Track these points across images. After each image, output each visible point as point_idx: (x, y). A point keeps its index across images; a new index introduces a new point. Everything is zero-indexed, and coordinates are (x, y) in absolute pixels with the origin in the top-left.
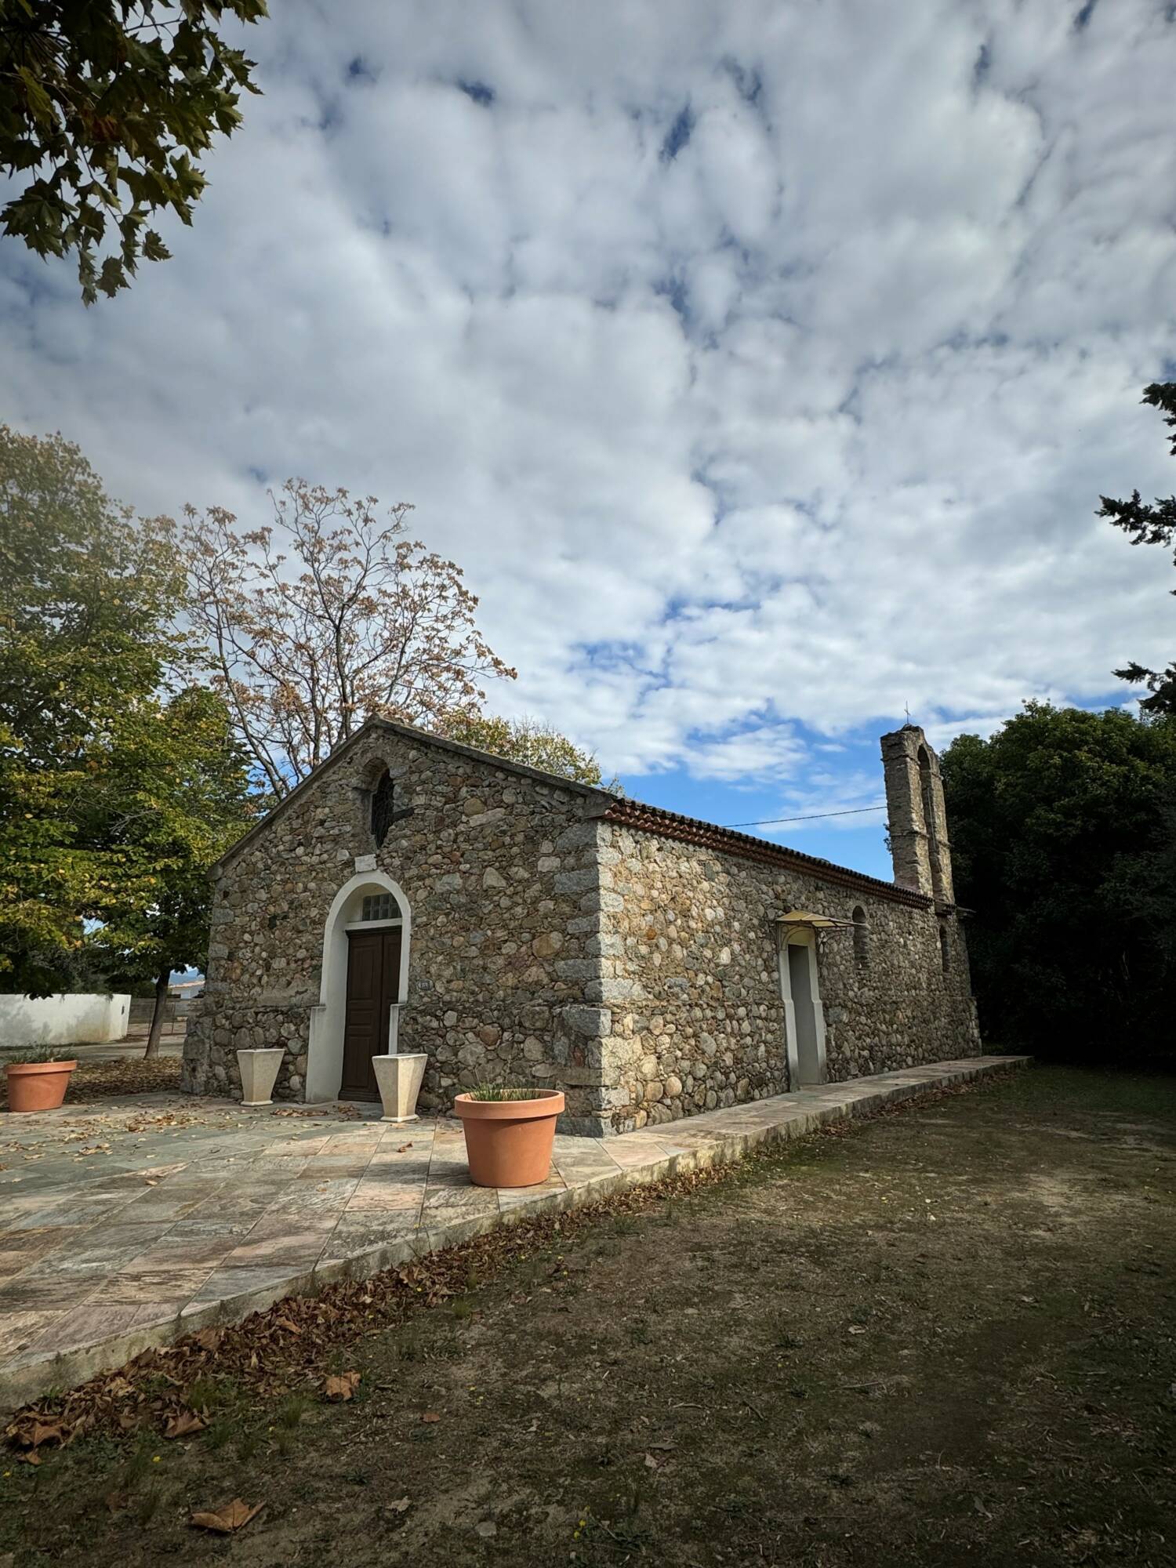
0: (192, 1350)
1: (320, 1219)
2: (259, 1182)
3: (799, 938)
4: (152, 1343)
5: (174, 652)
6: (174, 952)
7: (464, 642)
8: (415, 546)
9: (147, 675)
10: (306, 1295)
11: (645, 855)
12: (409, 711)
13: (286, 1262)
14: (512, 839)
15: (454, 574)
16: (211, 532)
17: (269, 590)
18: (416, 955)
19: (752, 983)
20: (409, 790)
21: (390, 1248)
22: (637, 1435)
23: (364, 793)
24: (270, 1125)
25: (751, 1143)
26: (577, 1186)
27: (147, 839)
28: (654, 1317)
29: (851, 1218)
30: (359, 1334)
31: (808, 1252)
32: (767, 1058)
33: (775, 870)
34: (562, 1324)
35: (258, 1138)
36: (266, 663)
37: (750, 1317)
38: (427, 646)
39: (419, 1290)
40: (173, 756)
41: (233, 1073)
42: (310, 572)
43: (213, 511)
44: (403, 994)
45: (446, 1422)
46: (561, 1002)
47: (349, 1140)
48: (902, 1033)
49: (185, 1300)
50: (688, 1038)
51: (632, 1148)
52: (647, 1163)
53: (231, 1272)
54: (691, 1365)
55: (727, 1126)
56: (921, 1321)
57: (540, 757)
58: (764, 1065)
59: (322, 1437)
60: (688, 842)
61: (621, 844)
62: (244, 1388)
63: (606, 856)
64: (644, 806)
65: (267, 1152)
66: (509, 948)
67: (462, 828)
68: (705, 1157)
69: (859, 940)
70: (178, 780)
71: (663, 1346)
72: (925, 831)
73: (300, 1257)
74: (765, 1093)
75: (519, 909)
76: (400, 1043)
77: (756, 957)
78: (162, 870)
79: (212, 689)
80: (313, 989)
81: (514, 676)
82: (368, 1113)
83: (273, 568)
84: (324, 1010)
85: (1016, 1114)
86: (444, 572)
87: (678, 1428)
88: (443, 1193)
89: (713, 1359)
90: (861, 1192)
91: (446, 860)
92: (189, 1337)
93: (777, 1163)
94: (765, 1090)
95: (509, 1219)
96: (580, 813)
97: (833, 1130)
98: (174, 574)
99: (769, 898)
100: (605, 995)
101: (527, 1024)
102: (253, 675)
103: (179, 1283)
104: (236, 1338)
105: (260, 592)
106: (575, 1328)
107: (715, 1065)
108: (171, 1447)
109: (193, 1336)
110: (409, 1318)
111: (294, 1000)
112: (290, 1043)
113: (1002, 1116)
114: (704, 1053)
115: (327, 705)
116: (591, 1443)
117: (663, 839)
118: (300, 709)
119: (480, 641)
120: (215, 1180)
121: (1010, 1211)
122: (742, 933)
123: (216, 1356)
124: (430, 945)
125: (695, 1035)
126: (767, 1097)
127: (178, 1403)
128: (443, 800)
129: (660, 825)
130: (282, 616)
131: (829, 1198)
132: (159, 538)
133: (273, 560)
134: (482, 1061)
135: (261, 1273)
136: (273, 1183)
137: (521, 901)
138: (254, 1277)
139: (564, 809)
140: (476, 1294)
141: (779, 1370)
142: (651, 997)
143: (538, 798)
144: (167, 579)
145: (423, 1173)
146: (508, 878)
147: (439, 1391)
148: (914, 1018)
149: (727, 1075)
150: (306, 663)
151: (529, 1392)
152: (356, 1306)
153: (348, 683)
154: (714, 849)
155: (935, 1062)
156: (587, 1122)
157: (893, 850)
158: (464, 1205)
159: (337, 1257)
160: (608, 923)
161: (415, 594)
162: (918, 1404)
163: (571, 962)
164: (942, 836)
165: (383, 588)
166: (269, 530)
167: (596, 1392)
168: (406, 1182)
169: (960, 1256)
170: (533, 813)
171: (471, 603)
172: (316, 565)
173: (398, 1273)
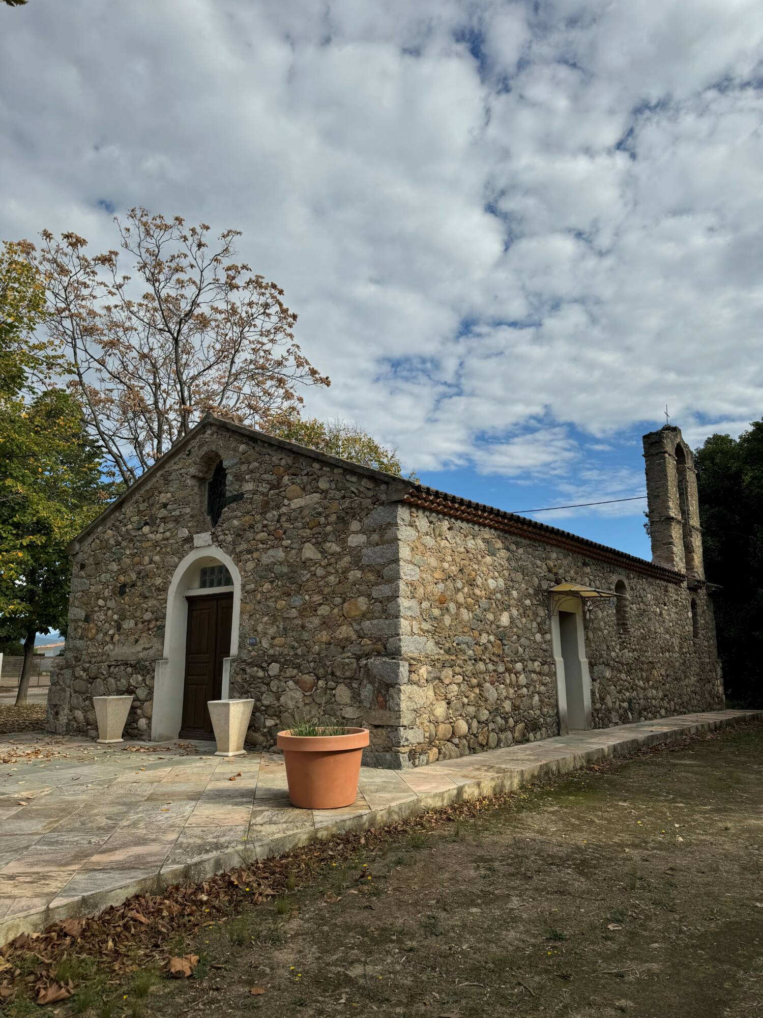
0: (58, 935)
1: (164, 833)
2: (113, 803)
3: (568, 605)
4: (25, 929)
5: (36, 360)
6: (40, 616)
7: (285, 354)
8: (242, 268)
9: (13, 378)
10: (153, 893)
11: (437, 533)
12: (239, 413)
13: (135, 866)
14: (326, 519)
15: (276, 294)
16: (66, 255)
17: (116, 306)
18: (246, 617)
19: (527, 643)
20: (239, 478)
21: (223, 857)
22: (429, 1007)
23: (201, 480)
24: (121, 758)
25: (527, 776)
26: (379, 809)
27: (15, 519)
28: (443, 915)
29: (611, 838)
30: (197, 925)
31: (574, 864)
32: (541, 706)
33: (548, 548)
34: (367, 919)
35: (111, 768)
36: (114, 370)
37: (525, 916)
38: (253, 357)
39: (247, 889)
40: (36, 448)
41: (90, 716)
42: (151, 290)
43: (67, 236)
44: (234, 649)
45: (270, 994)
46: (367, 655)
47: (189, 771)
48: (657, 689)
49: (54, 895)
50: (473, 687)
51: (426, 779)
52: (438, 791)
53: (91, 874)
54: (475, 953)
55: (505, 762)
56: (670, 921)
57: (350, 454)
58: (538, 712)
59: (167, 1005)
60: (474, 523)
61: (417, 524)
62: (102, 966)
63: (405, 533)
64: (437, 492)
65: (119, 780)
66: (324, 610)
67: (284, 510)
68: (487, 788)
69: (620, 610)
70: (40, 470)
71: (452, 938)
72: (680, 517)
73: (148, 863)
74: (538, 735)
75: (332, 578)
76: (232, 690)
77: (532, 621)
78: (28, 545)
79: (68, 392)
80: (157, 646)
81: (328, 384)
82: (206, 749)
83: (119, 287)
84: (167, 663)
85: (754, 757)
86: (267, 292)
87: (464, 1002)
88: (268, 813)
89: (493, 948)
90: (620, 818)
91: (271, 537)
92: (56, 925)
93: (549, 794)
94: (539, 733)
95: (323, 834)
96: (383, 497)
97: (596, 767)
98: (34, 291)
99: (543, 571)
100: (404, 650)
101: (338, 674)
102: (103, 380)
103: (47, 882)
104: (95, 926)
105: (108, 309)
106: (378, 923)
107: (496, 711)
108: (42, 1012)
109: (60, 924)
110: (238, 913)
111: (141, 655)
112: (138, 691)
113: (743, 759)
114: (486, 700)
115: (168, 407)
116: (391, 1013)
117: (453, 520)
118: (145, 410)
119: (299, 353)
120: (74, 801)
121: (747, 835)
122: (520, 600)
123: (79, 940)
124: (257, 608)
125: (479, 685)
126: (540, 740)
127: (48, 977)
128: (269, 486)
129: (451, 508)
130: (127, 329)
131: (592, 822)
132: (21, 259)
133: (119, 280)
134: (301, 705)
135: (116, 875)
136: (124, 804)
137: (333, 571)
138: (110, 877)
139: (370, 494)
140: (295, 895)
141: (549, 957)
142: (442, 652)
143: (348, 485)
144: (29, 295)
145: (251, 797)
146: (323, 552)
147: (264, 971)
148: (667, 676)
149: (506, 719)
150: (149, 371)
151: (339, 972)
152: (194, 902)
153: (186, 388)
154: (496, 529)
155: (685, 713)
156: (388, 756)
157: (651, 533)
158: (285, 822)
159: (178, 863)
160: (406, 588)
161: (243, 311)
162: (665, 987)
163: (375, 622)
164: (695, 521)
165: (215, 305)
166: (116, 254)
167: (395, 973)
168: (236, 804)
169: (703, 870)
170: (344, 497)
171: (290, 320)
172: (157, 284)
173: (230, 877)
